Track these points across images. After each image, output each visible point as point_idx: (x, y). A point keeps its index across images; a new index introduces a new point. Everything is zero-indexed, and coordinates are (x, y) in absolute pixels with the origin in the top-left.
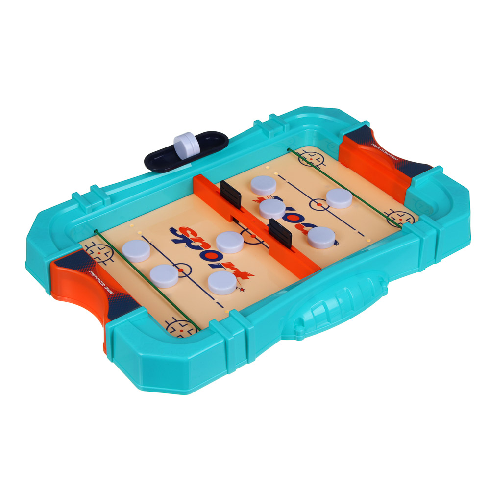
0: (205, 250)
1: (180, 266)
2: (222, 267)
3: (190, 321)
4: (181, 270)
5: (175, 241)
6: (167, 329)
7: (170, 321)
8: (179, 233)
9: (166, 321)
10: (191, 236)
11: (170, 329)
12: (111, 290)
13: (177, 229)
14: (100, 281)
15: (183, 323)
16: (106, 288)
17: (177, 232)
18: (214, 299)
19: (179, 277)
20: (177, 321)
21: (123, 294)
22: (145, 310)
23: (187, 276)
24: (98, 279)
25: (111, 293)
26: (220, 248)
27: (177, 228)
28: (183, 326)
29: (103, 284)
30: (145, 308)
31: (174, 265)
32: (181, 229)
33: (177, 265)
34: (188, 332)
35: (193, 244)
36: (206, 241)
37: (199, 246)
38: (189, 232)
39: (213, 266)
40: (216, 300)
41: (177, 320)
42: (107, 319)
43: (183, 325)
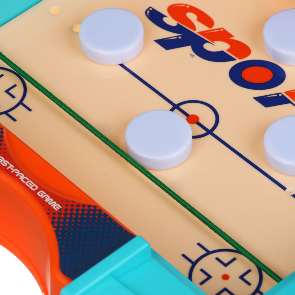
0: (238, 61)
1: (188, 108)
2: (288, 102)
3: (239, 249)
4: (193, 119)
5: (166, 44)
6: (190, 277)
7: (195, 253)
8: (170, 21)
9: (184, 256)
10: (200, 28)
11: (198, 276)
12: (55, 198)
13: (164, 11)
14: (22, 177)
15: (226, 257)
16: (42, 194)
17: (165, 20)
18: (284, 188)
19: (194, 137)
20: (208, 253)
21: (84, 206)
22: (145, 246)
23: (210, 132)
24: (18, 172)
25: (56, 206)
26: (275, 54)
27: (163, 9)
28: (226, 265)
29: (31, 185)
30: (146, 241)
31: (176, 107)
32: (174, 10)
33: (182, 107)
34: (242, 277)
35: (208, 47)
36: (237, 37)
37: (222, 52)
38: (192, 17)
39: (266, 102)
40: (291, 189)
41: (210, 250)
42: (61, 278)
43: (226, 262)
